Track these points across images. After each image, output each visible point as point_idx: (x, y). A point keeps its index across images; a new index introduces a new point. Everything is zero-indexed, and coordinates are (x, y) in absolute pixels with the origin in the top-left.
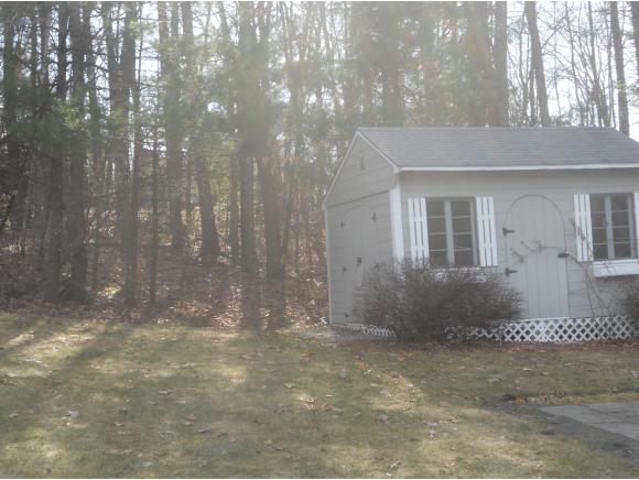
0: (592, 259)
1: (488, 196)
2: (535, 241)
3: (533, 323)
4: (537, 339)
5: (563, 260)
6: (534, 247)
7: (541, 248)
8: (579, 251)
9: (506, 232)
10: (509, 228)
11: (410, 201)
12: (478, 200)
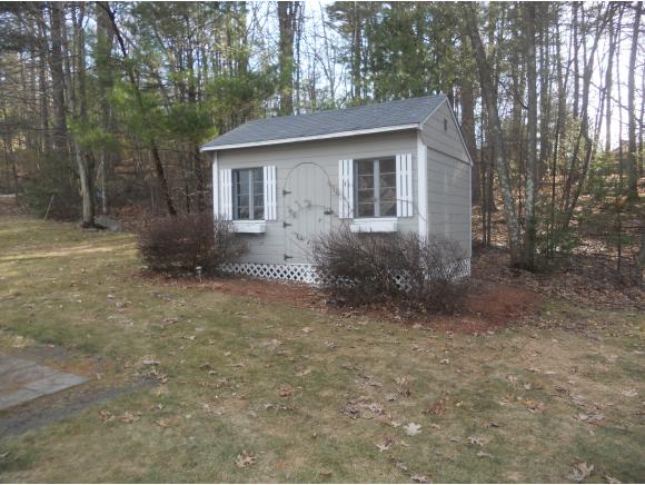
0: (351, 216)
1: (271, 165)
2: (306, 201)
3: (303, 267)
4: (305, 279)
5: (328, 218)
6: (304, 205)
7: (310, 206)
8: (341, 210)
9: (285, 193)
10: (288, 190)
11: (222, 172)
12: (265, 169)
